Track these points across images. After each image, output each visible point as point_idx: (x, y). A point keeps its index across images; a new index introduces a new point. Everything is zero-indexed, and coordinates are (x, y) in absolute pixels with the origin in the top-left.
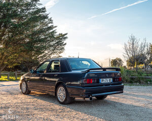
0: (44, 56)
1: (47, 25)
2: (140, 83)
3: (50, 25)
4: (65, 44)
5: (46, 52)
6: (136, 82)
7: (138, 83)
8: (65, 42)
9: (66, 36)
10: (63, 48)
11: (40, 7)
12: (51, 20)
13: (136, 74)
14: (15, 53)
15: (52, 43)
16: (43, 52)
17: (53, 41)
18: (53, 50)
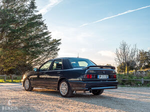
0: (38, 60)
1: (42, 31)
2: (131, 85)
3: (45, 31)
4: (59, 49)
5: (41, 57)
6: (127, 84)
7: (129, 85)
8: (59, 47)
9: (59, 42)
10: (57, 53)
11: (37, 14)
12: (45, 26)
13: (128, 77)
14: (12, 56)
15: (46, 48)
16: (38, 57)
17: (47, 46)
18: (47, 55)
